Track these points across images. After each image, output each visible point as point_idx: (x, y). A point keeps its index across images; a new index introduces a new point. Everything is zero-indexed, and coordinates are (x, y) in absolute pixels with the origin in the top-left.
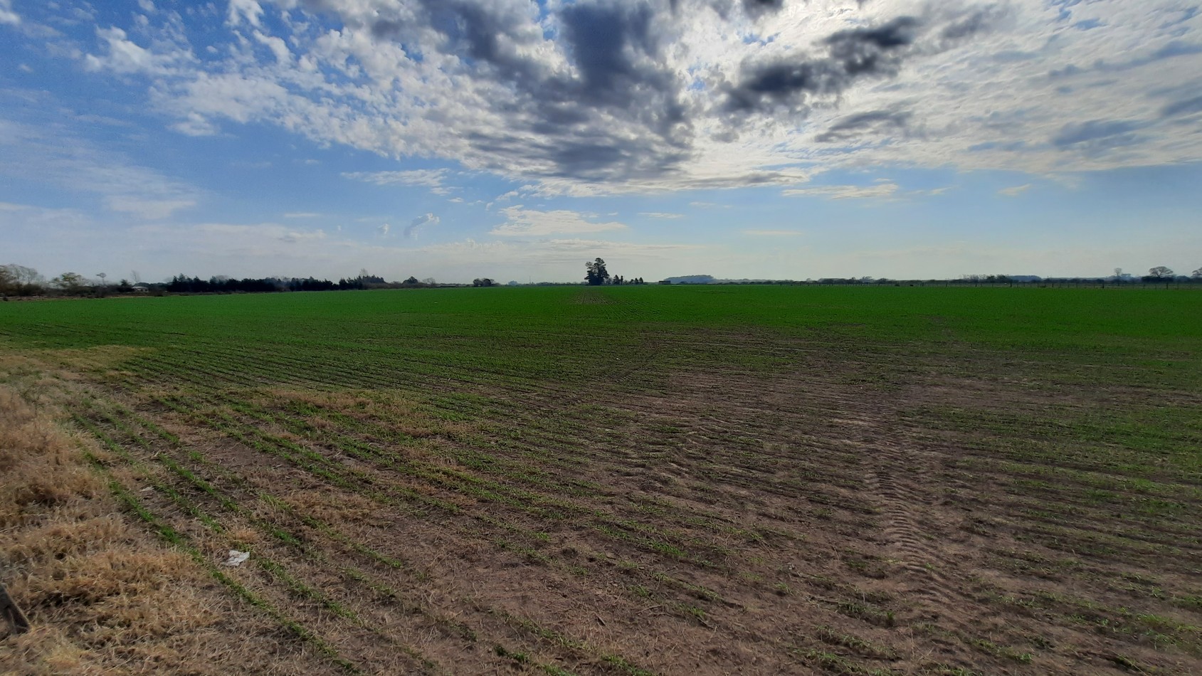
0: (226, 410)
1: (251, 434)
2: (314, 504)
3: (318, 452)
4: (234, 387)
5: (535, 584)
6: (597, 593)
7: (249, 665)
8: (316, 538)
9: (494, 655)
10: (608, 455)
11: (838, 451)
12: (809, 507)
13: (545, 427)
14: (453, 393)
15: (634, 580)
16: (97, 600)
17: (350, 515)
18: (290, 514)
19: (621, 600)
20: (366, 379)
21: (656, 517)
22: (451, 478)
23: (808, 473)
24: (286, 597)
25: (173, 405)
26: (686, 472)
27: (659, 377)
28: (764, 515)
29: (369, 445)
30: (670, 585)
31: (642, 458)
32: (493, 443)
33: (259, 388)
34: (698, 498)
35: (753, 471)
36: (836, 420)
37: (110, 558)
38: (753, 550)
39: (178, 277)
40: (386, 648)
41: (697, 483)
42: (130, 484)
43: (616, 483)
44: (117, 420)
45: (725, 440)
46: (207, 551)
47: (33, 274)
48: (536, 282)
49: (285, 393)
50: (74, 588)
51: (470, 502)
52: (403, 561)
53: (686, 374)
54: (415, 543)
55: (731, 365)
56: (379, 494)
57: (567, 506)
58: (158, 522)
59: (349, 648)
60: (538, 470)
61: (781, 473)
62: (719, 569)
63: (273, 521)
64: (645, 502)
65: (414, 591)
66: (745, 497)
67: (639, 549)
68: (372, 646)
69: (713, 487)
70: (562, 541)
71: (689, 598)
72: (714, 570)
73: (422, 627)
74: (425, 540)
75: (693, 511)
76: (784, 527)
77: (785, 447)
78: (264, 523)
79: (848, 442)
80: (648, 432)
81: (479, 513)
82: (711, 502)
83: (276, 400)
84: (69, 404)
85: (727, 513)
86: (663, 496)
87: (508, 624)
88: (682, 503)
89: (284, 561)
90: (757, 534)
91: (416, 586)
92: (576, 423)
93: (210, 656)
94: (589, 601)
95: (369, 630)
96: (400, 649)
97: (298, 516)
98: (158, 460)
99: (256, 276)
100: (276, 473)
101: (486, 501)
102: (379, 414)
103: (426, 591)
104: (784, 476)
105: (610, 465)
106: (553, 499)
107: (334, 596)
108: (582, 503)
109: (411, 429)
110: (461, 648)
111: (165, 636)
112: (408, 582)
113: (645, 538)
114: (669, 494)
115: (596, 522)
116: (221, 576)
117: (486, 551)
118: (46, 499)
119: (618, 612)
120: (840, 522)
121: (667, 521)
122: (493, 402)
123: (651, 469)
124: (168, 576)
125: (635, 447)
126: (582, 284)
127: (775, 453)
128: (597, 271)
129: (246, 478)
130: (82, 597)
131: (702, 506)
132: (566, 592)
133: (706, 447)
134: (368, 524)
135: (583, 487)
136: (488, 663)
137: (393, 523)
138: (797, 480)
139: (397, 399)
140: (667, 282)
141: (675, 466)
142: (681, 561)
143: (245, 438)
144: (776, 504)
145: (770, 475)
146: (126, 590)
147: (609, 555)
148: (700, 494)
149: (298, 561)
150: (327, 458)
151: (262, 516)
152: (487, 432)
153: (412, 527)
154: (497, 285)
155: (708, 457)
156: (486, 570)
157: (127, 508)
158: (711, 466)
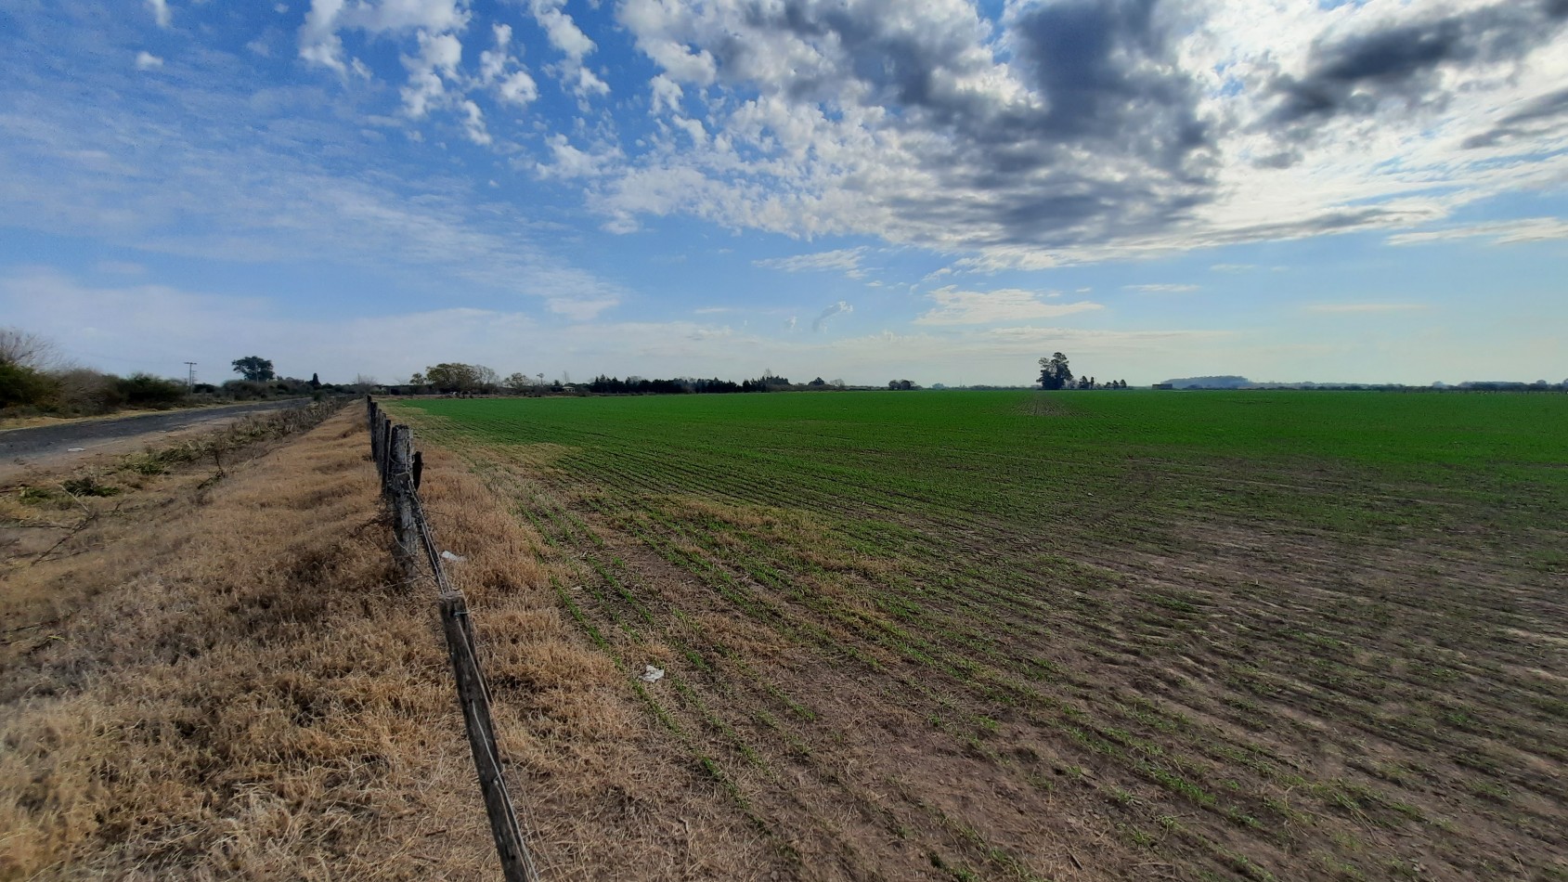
0: (642, 516)
1: (664, 544)
2: (724, 630)
3: (727, 573)
4: (647, 493)
5: (979, 784)
6: (1069, 820)
7: (664, 793)
8: (726, 669)
9: (927, 863)
10: (1080, 628)
11: (1519, 686)
12: (1457, 774)
13: (986, 577)
14: (869, 520)
15: (1127, 817)
16: (542, 690)
17: (760, 650)
18: (701, 636)
19: (1104, 838)
20: (772, 495)
21: (1160, 733)
22: (869, 625)
23: (1451, 715)
24: (699, 728)
25: (597, 506)
26: (1210, 674)
27: (1159, 525)
28: (1359, 768)
29: (777, 572)
30: (1184, 838)
31: (1135, 641)
32: (918, 589)
33: (670, 496)
34: (1232, 718)
35: (1336, 693)
36: (1512, 631)
37: (551, 651)
38: (1337, 820)
39: (599, 378)
40: (800, 816)
41: (1229, 695)
42: (562, 579)
43: (1094, 671)
44: (554, 516)
45: (1279, 635)
46: (627, 661)
47: (492, 374)
48: (968, 385)
49: (694, 504)
50: (524, 674)
51: (893, 660)
52: (816, 714)
53: (1205, 526)
54: (829, 697)
55: (1288, 517)
56: (790, 631)
57: (1021, 689)
58: (587, 623)
59: (760, 802)
60: (980, 634)
61: (1393, 706)
62: (1275, 837)
63: (685, 640)
64: (1141, 707)
65: (830, 755)
66: (1321, 732)
67: (1133, 773)
68: (785, 807)
69: (1260, 705)
70: (1015, 737)
71: (1219, 867)
72: (1263, 835)
73: (839, 801)
74: (841, 696)
75: (1222, 735)
76: (1402, 798)
77: (1399, 663)
78: (678, 641)
79: (1543, 673)
80: (1144, 605)
81: (905, 676)
82: (1255, 728)
83: (686, 511)
84: (518, 498)
85: (1285, 751)
86: (1170, 703)
87: (944, 828)
88: (1204, 720)
89: (696, 687)
90: (1345, 796)
91: (832, 749)
92: (1031, 578)
93: (631, 772)
94: (1055, 827)
95: (782, 788)
96: (815, 821)
97: (708, 640)
98: (585, 560)
99: (666, 377)
100: (687, 589)
101: (913, 662)
102: (787, 537)
103: (843, 758)
104: (1400, 711)
105: (1083, 644)
106: (1002, 676)
107: (745, 738)
108: (1041, 690)
109: (822, 559)
110: (885, 841)
111: (593, 740)
112: (823, 742)
113: (1142, 760)
114: (1180, 701)
115: (1065, 720)
116: (640, 691)
117: (914, 726)
118: (504, 585)
119: (1101, 855)
120: (1529, 813)
121: (1179, 743)
122: (917, 537)
123: (1150, 660)
124: (596, 679)
125: (1122, 624)
126: (1032, 388)
127: (1378, 668)
128: (1055, 370)
129: (660, 591)
130: (529, 684)
131: (1239, 732)
132: (1023, 807)
133: (1244, 641)
134: (778, 663)
135: (1042, 667)
136: (920, 871)
137: (804, 668)
138: (1427, 722)
139: (805, 523)
140: (1166, 387)
141: (1190, 662)
142: (1203, 808)
143: (658, 548)
144: (1383, 755)
145: (1369, 705)
146: (562, 686)
147: (1086, 771)
148: (1236, 713)
149: (709, 690)
150: (736, 581)
151: (675, 634)
152: (910, 574)
153: (826, 676)
154: (917, 388)
155: (1249, 658)
156: (914, 751)
157: (562, 605)
158: (1254, 672)
